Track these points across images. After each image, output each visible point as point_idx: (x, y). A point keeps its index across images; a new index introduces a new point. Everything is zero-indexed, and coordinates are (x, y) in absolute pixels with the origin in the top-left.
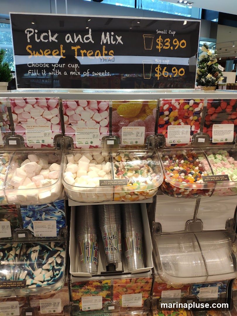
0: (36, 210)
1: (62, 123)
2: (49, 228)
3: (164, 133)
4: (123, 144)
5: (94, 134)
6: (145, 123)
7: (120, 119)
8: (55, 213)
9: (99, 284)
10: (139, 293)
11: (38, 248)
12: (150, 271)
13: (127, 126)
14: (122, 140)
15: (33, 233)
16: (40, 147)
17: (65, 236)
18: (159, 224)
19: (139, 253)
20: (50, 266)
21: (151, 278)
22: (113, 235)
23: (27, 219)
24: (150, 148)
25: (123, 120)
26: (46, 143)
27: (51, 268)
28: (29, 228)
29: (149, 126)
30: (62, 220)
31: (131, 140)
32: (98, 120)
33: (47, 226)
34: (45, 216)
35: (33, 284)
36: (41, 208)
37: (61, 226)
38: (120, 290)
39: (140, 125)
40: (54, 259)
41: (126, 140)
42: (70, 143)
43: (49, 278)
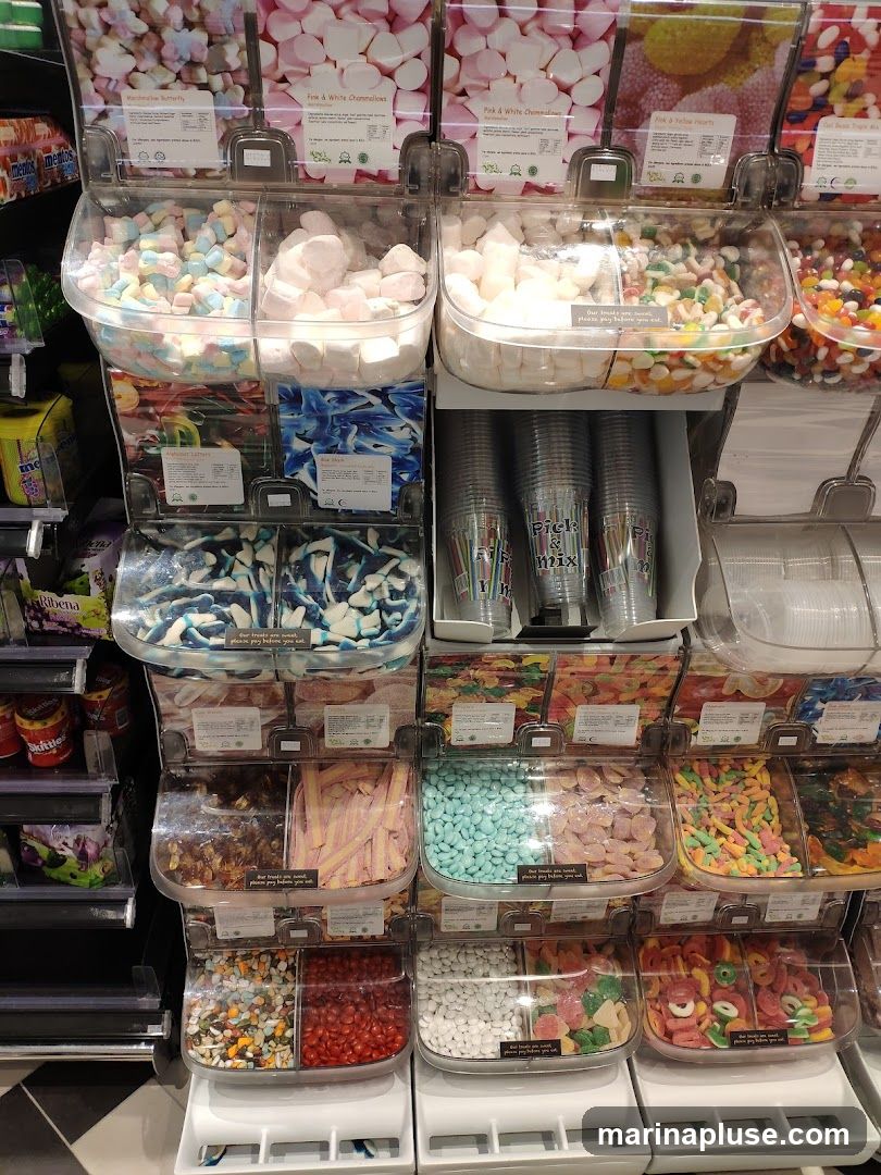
0: (330, 413)
1: (434, 88)
2: (367, 480)
3: (801, 147)
4: (645, 181)
5: (546, 135)
6: (741, 102)
7: (651, 79)
8: (390, 429)
9: (512, 665)
10: (633, 702)
11: (328, 544)
12: (675, 636)
13: (670, 109)
14: (646, 169)
15: (316, 494)
16: (350, 179)
17: (417, 512)
18: (730, 486)
19: (646, 578)
20: (370, 600)
21: (676, 659)
22: (567, 521)
23: (299, 446)
24: (744, 204)
25: (661, 85)
26: (372, 167)
27: (374, 605)
28: (303, 475)
29: (753, 114)
30: (411, 458)
31: (678, 169)
32: (566, 79)
33: (361, 473)
34: (356, 439)
35: (326, 643)
36: (346, 411)
37: (405, 477)
38: (575, 689)
39: (718, 107)
40: (383, 578)
41: (658, 169)
42: (456, 171)
43: (376, 631)
